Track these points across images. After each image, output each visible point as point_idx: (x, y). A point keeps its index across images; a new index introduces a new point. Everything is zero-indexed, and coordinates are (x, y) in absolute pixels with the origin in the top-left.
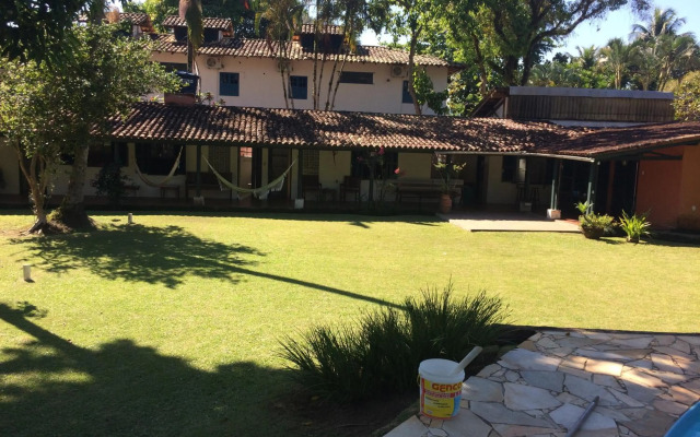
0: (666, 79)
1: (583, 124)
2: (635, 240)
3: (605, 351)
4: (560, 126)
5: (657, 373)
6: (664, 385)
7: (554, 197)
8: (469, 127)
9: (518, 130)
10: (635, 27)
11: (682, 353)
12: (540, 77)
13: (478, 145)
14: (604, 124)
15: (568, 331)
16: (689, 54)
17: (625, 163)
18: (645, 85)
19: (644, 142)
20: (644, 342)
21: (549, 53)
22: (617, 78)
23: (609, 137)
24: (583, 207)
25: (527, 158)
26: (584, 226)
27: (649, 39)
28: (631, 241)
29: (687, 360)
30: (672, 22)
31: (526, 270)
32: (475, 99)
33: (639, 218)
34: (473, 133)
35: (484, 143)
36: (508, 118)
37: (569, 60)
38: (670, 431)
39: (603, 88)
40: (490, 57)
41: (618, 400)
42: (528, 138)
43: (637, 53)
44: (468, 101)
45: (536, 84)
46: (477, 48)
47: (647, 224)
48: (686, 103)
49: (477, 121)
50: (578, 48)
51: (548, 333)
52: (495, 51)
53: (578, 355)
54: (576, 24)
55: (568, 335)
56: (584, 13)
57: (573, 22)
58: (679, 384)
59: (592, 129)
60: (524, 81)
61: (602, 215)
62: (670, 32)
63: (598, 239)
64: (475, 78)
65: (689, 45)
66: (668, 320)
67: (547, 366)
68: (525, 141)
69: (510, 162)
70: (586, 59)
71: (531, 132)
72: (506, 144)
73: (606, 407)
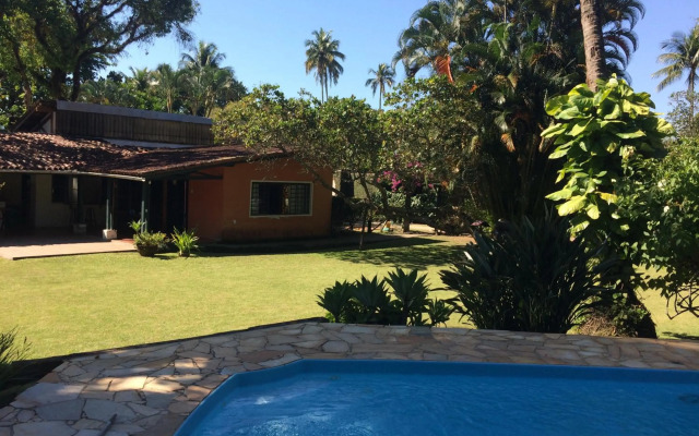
0: (211, 106)
1: (136, 144)
2: (186, 254)
3: (133, 366)
4: (114, 145)
5: (177, 378)
6: (181, 387)
7: (109, 217)
8: (10, 142)
9: (69, 148)
10: (185, 56)
11: (203, 354)
12: (93, 93)
13: (21, 162)
14: (159, 145)
15: (97, 355)
16: (228, 86)
17: (175, 182)
18: (194, 110)
19: (189, 163)
20: (171, 350)
21: (102, 70)
22: (168, 102)
23: (160, 157)
24: (136, 225)
25: (79, 177)
26: (138, 244)
27: (196, 69)
28: (183, 255)
29: (205, 360)
30: (215, 56)
31: (74, 296)
32: (20, 111)
33: (188, 233)
34: (15, 149)
35: (28, 160)
36: (57, 134)
37: (124, 80)
38: (179, 430)
39: (158, 110)
40: (33, 67)
41: (136, 413)
42: (79, 157)
43: (185, 81)
44: (13, 113)
45: (90, 100)
46: (18, 57)
47: (196, 239)
48: (222, 129)
49: (19, 135)
50: (131, 68)
51: (75, 360)
52: (39, 61)
53: (104, 377)
54: (125, 45)
55: (97, 358)
56: (132, 35)
57: (121, 43)
58: (194, 383)
59: (146, 149)
60: (74, 97)
61: (155, 232)
62: (214, 65)
63: (153, 256)
64: (17, 88)
65: (228, 78)
66: (207, 324)
67: (68, 395)
68: (76, 159)
69: (61, 181)
70: (140, 81)
71: (82, 149)
72: (54, 162)
73: (122, 423)
